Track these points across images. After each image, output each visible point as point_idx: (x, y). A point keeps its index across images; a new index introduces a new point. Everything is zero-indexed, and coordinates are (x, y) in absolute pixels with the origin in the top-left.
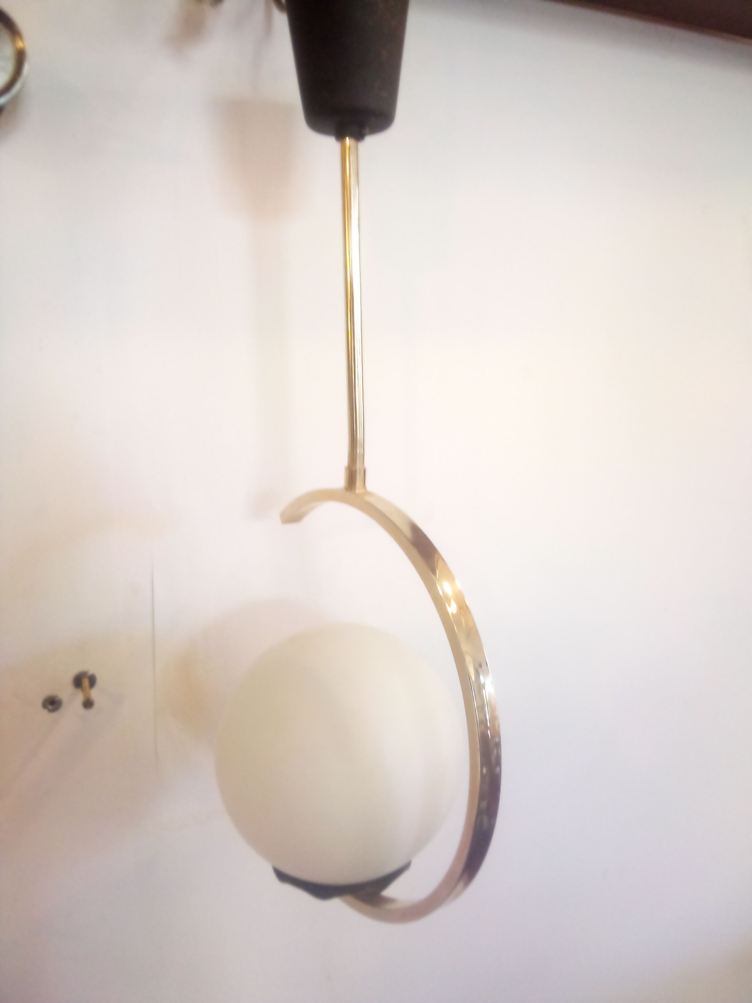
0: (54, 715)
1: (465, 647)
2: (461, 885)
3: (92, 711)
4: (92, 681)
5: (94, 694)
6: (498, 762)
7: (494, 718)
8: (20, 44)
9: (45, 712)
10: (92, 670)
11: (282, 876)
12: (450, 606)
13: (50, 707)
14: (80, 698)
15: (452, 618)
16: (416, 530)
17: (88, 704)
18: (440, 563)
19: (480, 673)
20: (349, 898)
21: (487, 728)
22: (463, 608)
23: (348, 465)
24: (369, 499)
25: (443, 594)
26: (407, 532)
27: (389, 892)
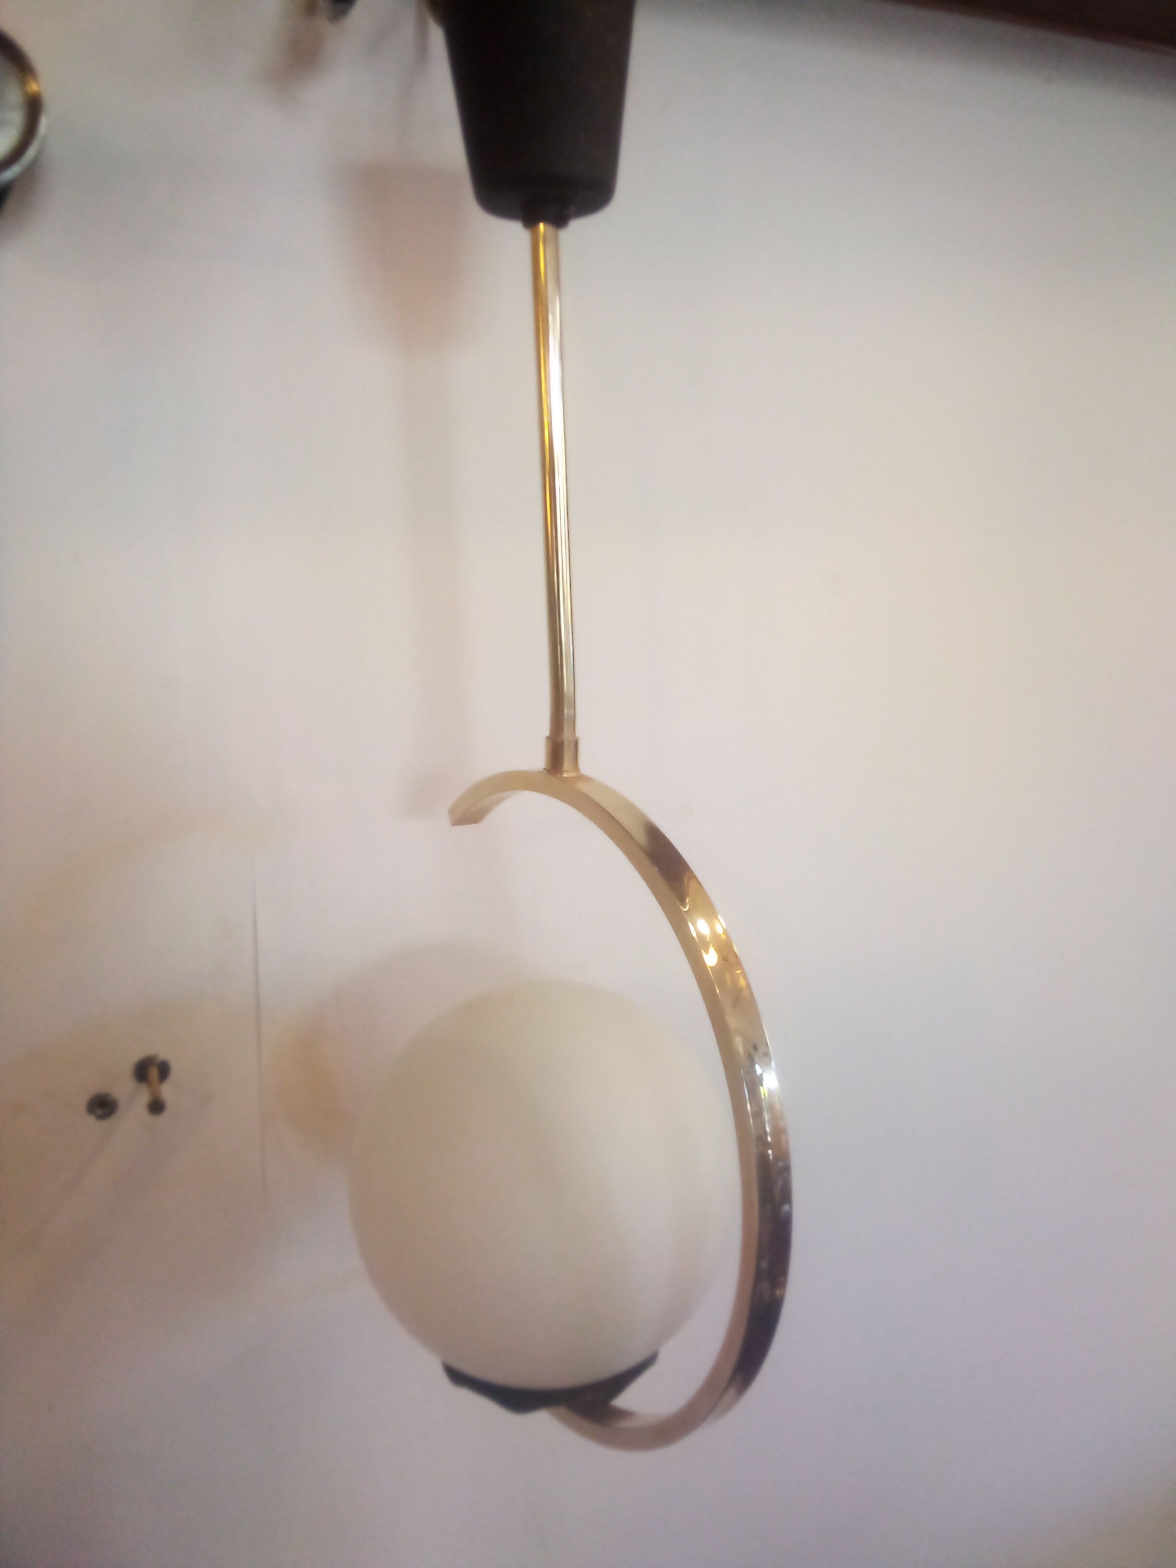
0: (105, 1124)
1: (733, 1021)
2: (732, 1392)
3: (165, 1117)
4: (164, 1070)
5: (167, 1091)
6: (786, 1196)
7: (779, 1131)
8: (34, 87)
9: (91, 1120)
10: (163, 1054)
11: (457, 1377)
12: (707, 952)
13: (100, 1112)
14: (144, 1097)
15: (711, 974)
16: (655, 835)
17: (156, 1107)
18: (692, 885)
19: (756, 1060)
20: (562, 1410)
21: (767, 1145)
22: (728, 957)
23: (550, 733)
24: (582, 787)
25: (697, 936)
26: (641, 837)
27: (624, 1400)
